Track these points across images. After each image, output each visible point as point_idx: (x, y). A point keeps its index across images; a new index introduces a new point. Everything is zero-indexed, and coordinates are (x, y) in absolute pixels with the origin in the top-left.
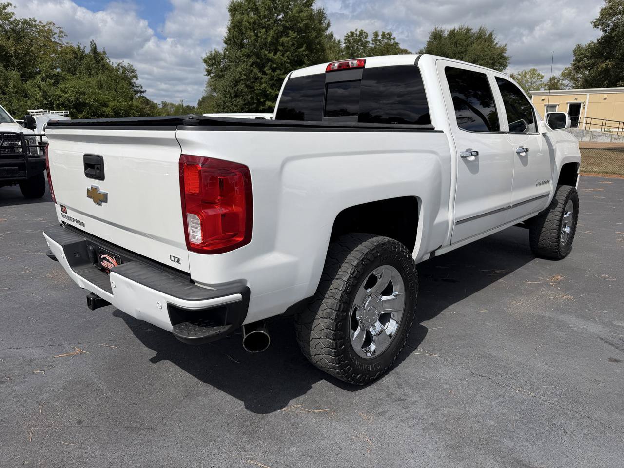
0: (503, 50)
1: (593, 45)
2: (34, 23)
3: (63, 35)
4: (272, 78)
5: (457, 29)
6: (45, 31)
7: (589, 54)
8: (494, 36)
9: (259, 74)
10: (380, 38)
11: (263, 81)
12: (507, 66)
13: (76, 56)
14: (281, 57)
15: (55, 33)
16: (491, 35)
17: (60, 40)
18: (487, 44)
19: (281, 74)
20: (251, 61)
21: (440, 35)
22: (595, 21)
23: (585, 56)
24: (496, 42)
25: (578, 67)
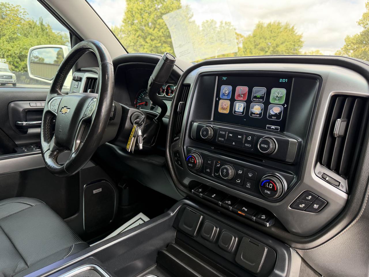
0: (301, 37)
1: (357, 36)
2: (8, 6)
3: (26, 13)
4: (151, 46)
5: (272, 22)
6: (15, 10)
7: (355, 42)
8: (295, 28)
9: (143, 43)
10: (224, 25)
11: (145, 47)
12: (302, 46)
13: (30, 26)
14: (158, 32)
15: (21, 12)
16: (293, 27)
17: (24, 17)
18: (291, 32)
19: (157, 43)
20: (138, 34)
21: (262, 26)
22: (359, 21)
23: (352, 43)
24: (296, 31)
25: (347, 50)
